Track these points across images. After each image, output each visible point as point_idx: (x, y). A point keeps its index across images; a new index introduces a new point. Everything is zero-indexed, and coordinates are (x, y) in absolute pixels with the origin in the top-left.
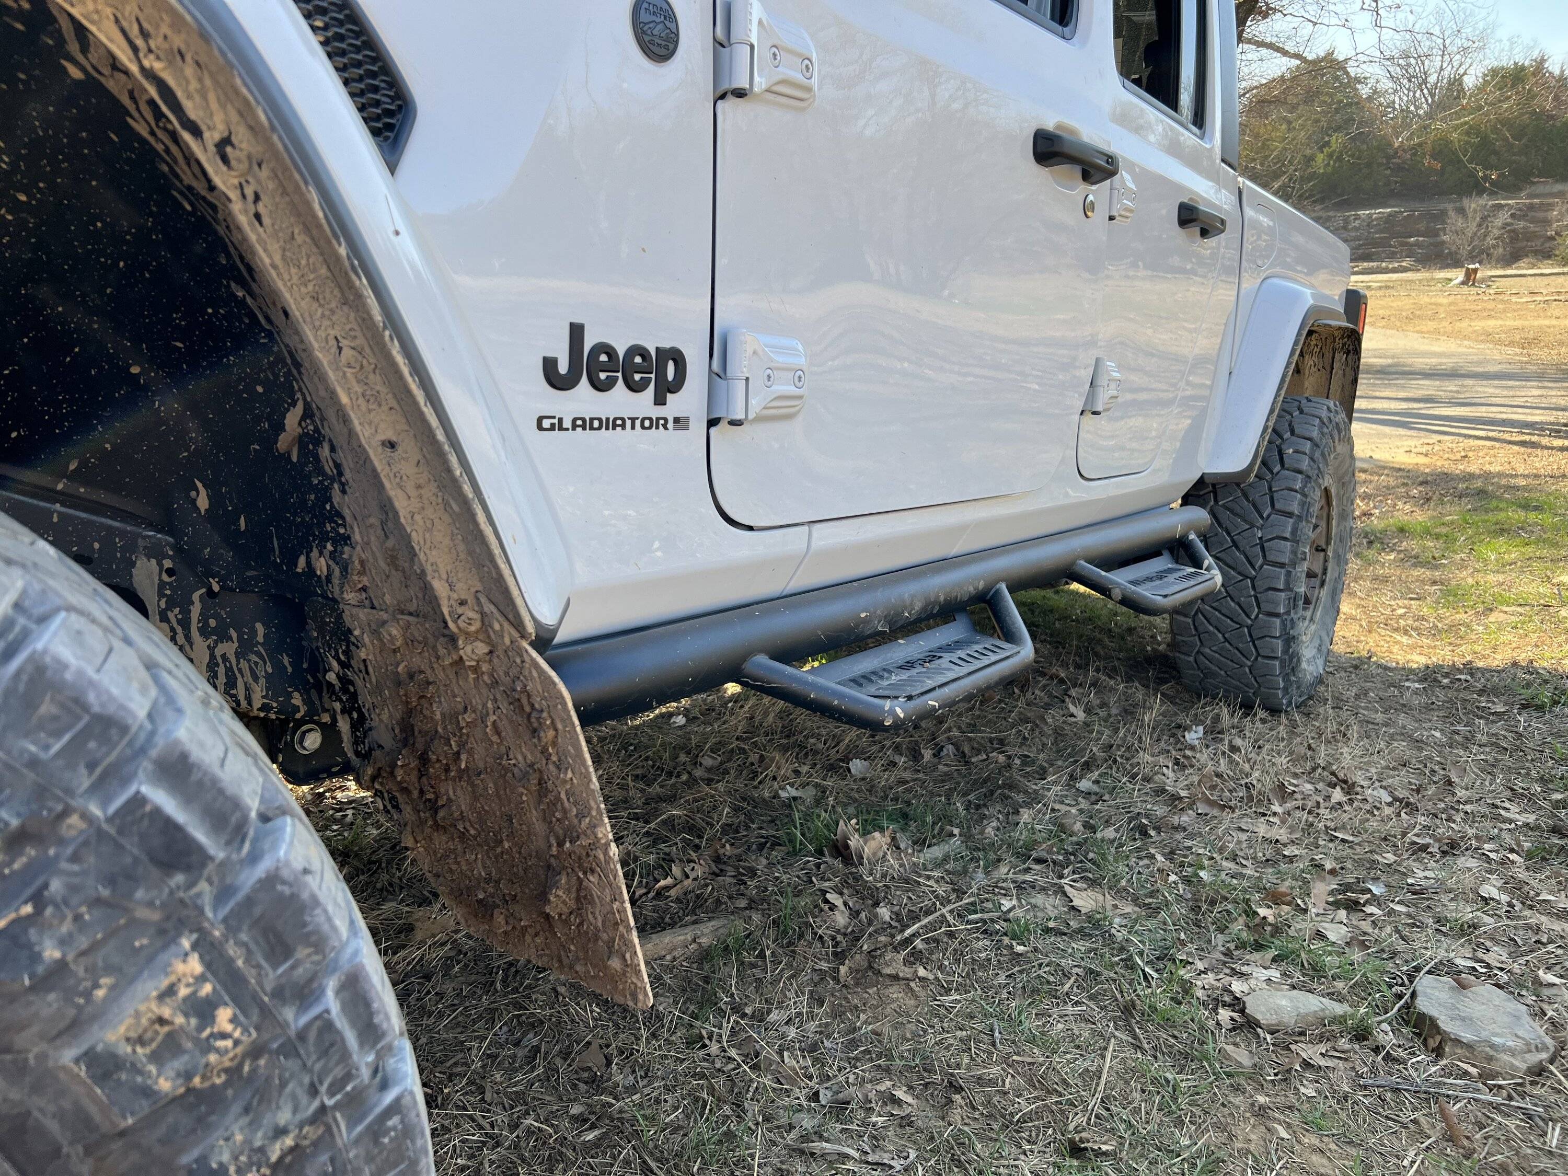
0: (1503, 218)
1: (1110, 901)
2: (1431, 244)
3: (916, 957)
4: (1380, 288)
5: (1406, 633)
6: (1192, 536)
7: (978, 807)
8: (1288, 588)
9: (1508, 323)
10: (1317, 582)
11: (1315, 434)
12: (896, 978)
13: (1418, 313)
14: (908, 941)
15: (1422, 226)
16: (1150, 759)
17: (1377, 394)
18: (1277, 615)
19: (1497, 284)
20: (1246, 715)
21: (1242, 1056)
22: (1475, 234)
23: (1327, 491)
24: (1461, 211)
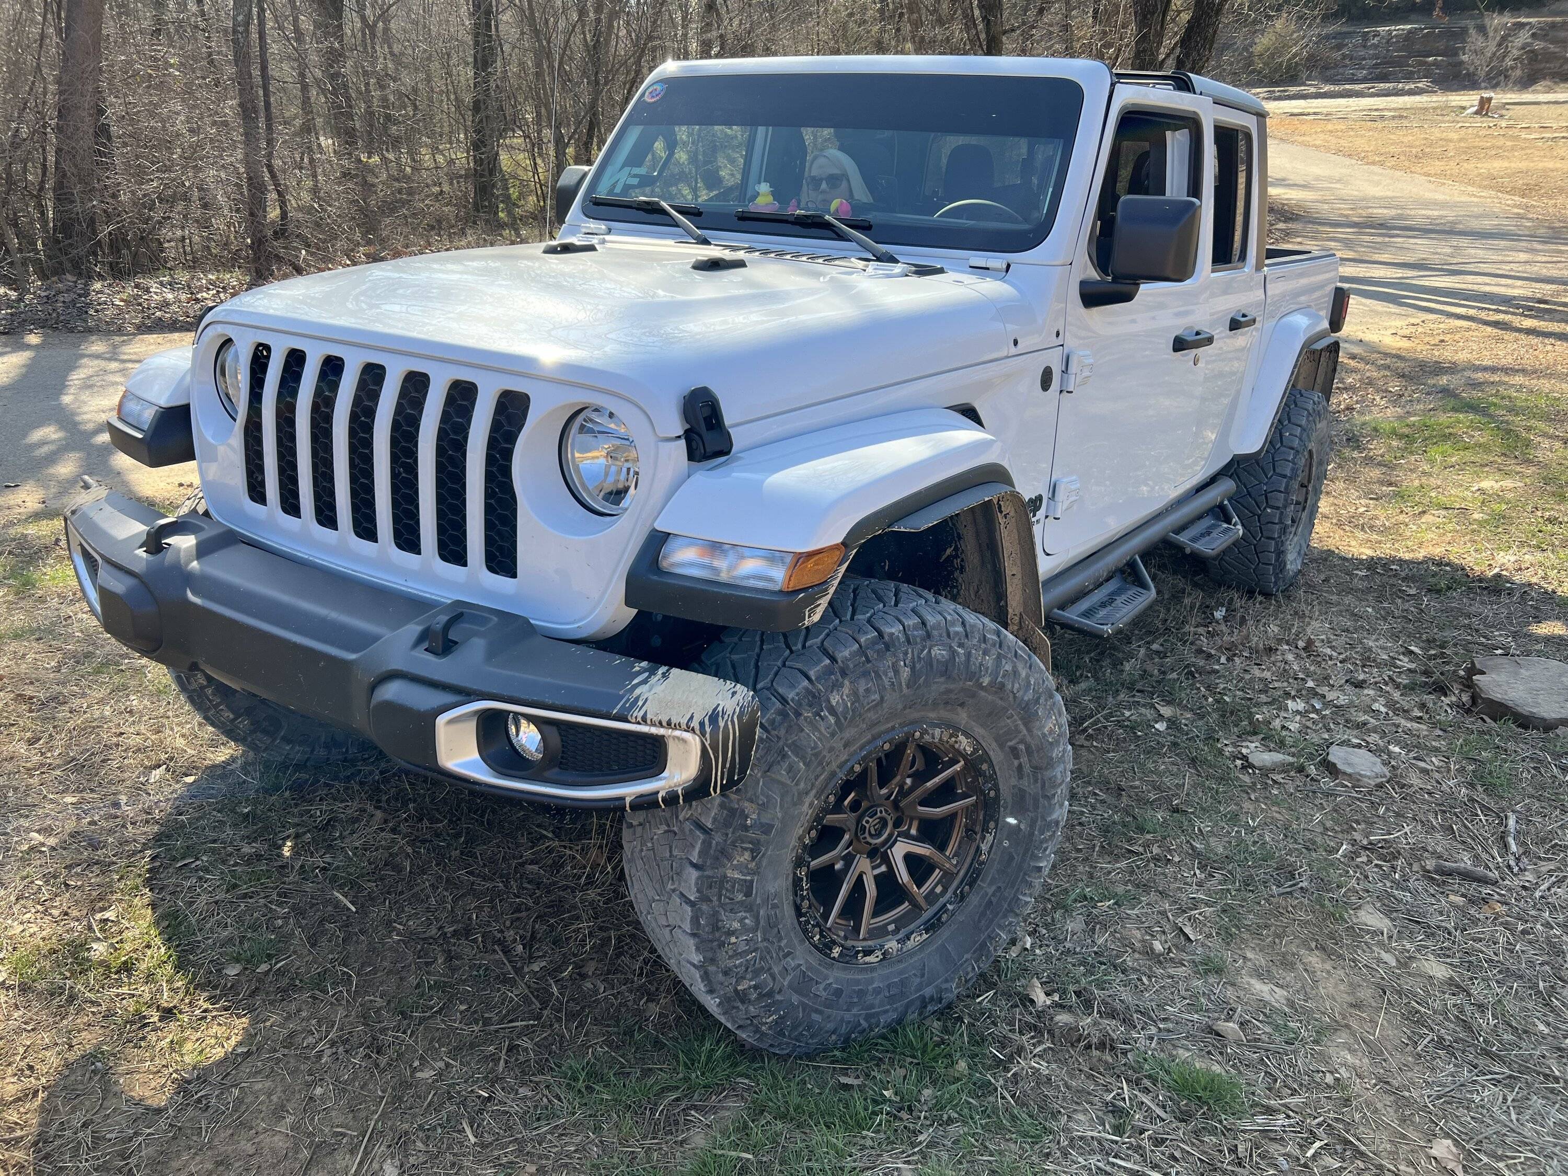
0: (1524, 37)
1: (1179, 712)
2: (1450, 64)
3: (1090, 737)
4: (1394, 117)
5: (1363, 529)
6: (1226, 502)
7: (1098, 661)
8: (1281, 522)
9: (1513, 165)
10: (1300, 507)
11: (1304, 422)
12: (1082, 746)
13: (1428, 150)
14: (1085, 730)
15: (1441, 45)
16: (1192, 629)
17: (1377, 257)
18: (1273, 539)
19: (1511, 113)
20: (1249, 599)
21: (1246, 779)
22: (1494, 54)
23: (1310, 452)
24: (1482, 29)
